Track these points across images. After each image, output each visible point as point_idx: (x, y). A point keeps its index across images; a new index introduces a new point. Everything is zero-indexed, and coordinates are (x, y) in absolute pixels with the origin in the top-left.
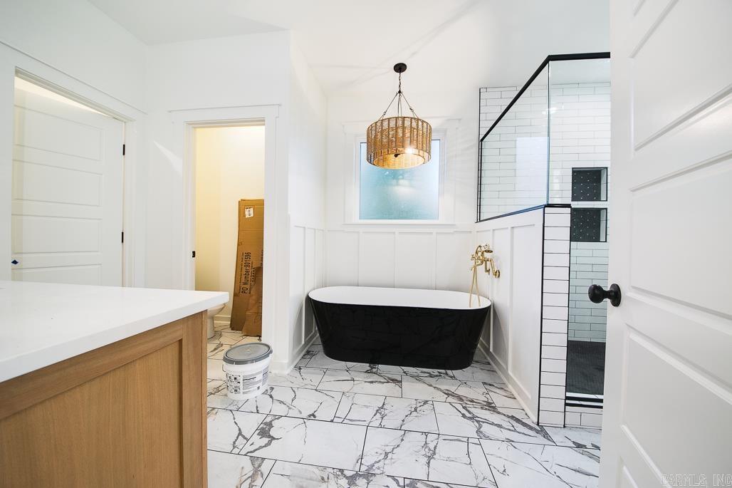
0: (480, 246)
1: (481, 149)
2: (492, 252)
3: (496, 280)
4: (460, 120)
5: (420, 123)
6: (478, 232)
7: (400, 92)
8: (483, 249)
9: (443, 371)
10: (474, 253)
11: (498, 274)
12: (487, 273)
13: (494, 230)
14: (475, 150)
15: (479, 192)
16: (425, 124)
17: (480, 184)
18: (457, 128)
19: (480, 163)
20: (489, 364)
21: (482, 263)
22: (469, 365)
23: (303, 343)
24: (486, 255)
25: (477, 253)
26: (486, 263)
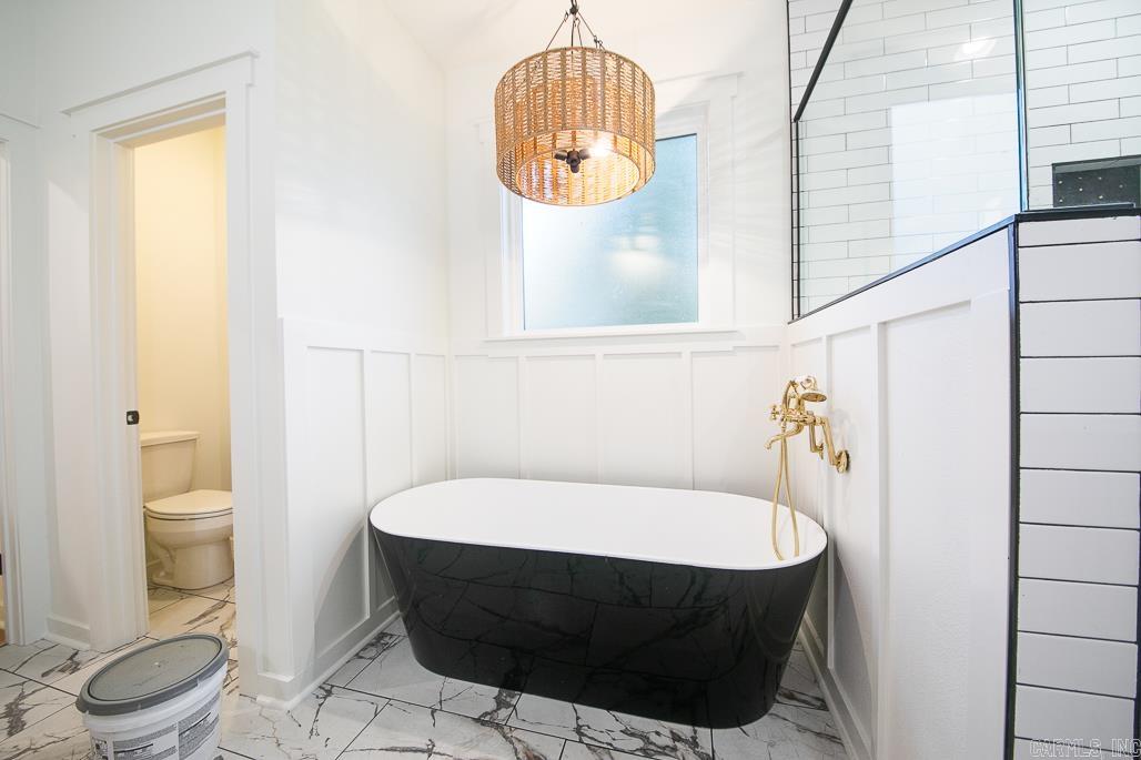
0: (793, 383)
1: (795, 140)
2: (823, 399)
3: (839, 477)
4: (740, 75)
5: (611, 63)
6: (794, 345)
7: (574, 10)
8: (801, 392)
9: (685, 730)
10: (779, 402)
11: (844, 460)
12: (817, 454)
13: (830, 338)
14: (782, 145)
15: (796, 246)
16: (627, 68)
17: (796, 227)
18: (733, 97)
19: (796, 174)
20: (824, 707)
21: (799, 429)
22: (764, 710)
23: (367, 617)
24: (808, 405)
25: (786, 401)
26: (813, 431)
